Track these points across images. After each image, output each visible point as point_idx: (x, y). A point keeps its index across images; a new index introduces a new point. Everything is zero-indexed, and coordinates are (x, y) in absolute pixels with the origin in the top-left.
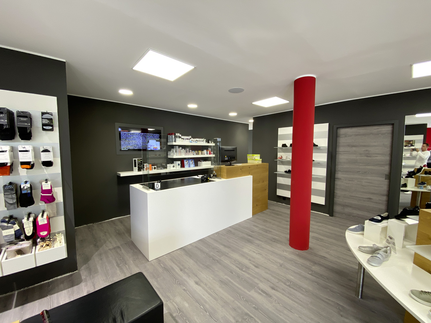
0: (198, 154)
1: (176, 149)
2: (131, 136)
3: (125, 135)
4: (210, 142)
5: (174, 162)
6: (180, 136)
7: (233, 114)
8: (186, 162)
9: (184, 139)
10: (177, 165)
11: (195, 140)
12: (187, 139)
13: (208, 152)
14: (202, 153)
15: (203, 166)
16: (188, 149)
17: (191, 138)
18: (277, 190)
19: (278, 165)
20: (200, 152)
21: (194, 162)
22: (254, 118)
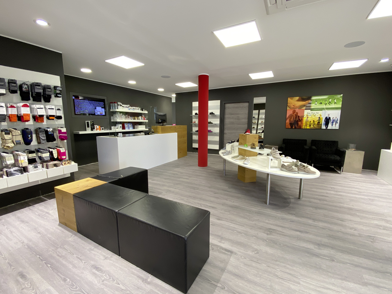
0: (135, 119)
1: (118, 115)
2: (82, 103)
3: (77, 102)
4: (144, 110)
5: (117, 125)
6: (121, 104)
7: (161, 90)
8: (126, 125)
9: (124, 107)
10: (120, 128)
11: (133, 108)
12: (127, 107)
13: (143, 118)
14: (138, 119)
15: (140, 129)
16: (127, 115)
17: (129, 107)
18: (193, 144)
19: (193, 128)
20: (136, 118)
21: (132, 125)
22: (176, 94)
